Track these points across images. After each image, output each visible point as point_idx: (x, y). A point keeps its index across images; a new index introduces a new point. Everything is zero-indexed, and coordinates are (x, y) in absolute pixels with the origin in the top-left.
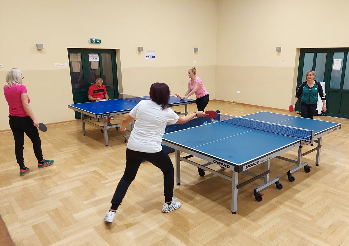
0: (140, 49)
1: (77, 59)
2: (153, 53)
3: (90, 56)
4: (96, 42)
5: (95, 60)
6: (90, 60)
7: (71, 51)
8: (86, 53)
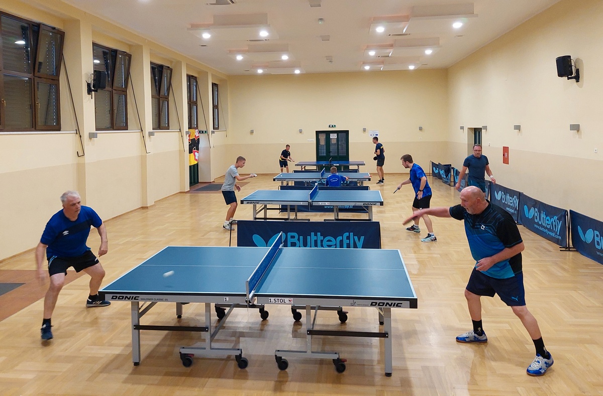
0: (364, 130)
1: (322, 138)
2: (376, 132)
3: (331, 135)
4: (332, 126)
5: (334, 137)
6: (331, 137)
7: (318, 133)
8: (328, 133)
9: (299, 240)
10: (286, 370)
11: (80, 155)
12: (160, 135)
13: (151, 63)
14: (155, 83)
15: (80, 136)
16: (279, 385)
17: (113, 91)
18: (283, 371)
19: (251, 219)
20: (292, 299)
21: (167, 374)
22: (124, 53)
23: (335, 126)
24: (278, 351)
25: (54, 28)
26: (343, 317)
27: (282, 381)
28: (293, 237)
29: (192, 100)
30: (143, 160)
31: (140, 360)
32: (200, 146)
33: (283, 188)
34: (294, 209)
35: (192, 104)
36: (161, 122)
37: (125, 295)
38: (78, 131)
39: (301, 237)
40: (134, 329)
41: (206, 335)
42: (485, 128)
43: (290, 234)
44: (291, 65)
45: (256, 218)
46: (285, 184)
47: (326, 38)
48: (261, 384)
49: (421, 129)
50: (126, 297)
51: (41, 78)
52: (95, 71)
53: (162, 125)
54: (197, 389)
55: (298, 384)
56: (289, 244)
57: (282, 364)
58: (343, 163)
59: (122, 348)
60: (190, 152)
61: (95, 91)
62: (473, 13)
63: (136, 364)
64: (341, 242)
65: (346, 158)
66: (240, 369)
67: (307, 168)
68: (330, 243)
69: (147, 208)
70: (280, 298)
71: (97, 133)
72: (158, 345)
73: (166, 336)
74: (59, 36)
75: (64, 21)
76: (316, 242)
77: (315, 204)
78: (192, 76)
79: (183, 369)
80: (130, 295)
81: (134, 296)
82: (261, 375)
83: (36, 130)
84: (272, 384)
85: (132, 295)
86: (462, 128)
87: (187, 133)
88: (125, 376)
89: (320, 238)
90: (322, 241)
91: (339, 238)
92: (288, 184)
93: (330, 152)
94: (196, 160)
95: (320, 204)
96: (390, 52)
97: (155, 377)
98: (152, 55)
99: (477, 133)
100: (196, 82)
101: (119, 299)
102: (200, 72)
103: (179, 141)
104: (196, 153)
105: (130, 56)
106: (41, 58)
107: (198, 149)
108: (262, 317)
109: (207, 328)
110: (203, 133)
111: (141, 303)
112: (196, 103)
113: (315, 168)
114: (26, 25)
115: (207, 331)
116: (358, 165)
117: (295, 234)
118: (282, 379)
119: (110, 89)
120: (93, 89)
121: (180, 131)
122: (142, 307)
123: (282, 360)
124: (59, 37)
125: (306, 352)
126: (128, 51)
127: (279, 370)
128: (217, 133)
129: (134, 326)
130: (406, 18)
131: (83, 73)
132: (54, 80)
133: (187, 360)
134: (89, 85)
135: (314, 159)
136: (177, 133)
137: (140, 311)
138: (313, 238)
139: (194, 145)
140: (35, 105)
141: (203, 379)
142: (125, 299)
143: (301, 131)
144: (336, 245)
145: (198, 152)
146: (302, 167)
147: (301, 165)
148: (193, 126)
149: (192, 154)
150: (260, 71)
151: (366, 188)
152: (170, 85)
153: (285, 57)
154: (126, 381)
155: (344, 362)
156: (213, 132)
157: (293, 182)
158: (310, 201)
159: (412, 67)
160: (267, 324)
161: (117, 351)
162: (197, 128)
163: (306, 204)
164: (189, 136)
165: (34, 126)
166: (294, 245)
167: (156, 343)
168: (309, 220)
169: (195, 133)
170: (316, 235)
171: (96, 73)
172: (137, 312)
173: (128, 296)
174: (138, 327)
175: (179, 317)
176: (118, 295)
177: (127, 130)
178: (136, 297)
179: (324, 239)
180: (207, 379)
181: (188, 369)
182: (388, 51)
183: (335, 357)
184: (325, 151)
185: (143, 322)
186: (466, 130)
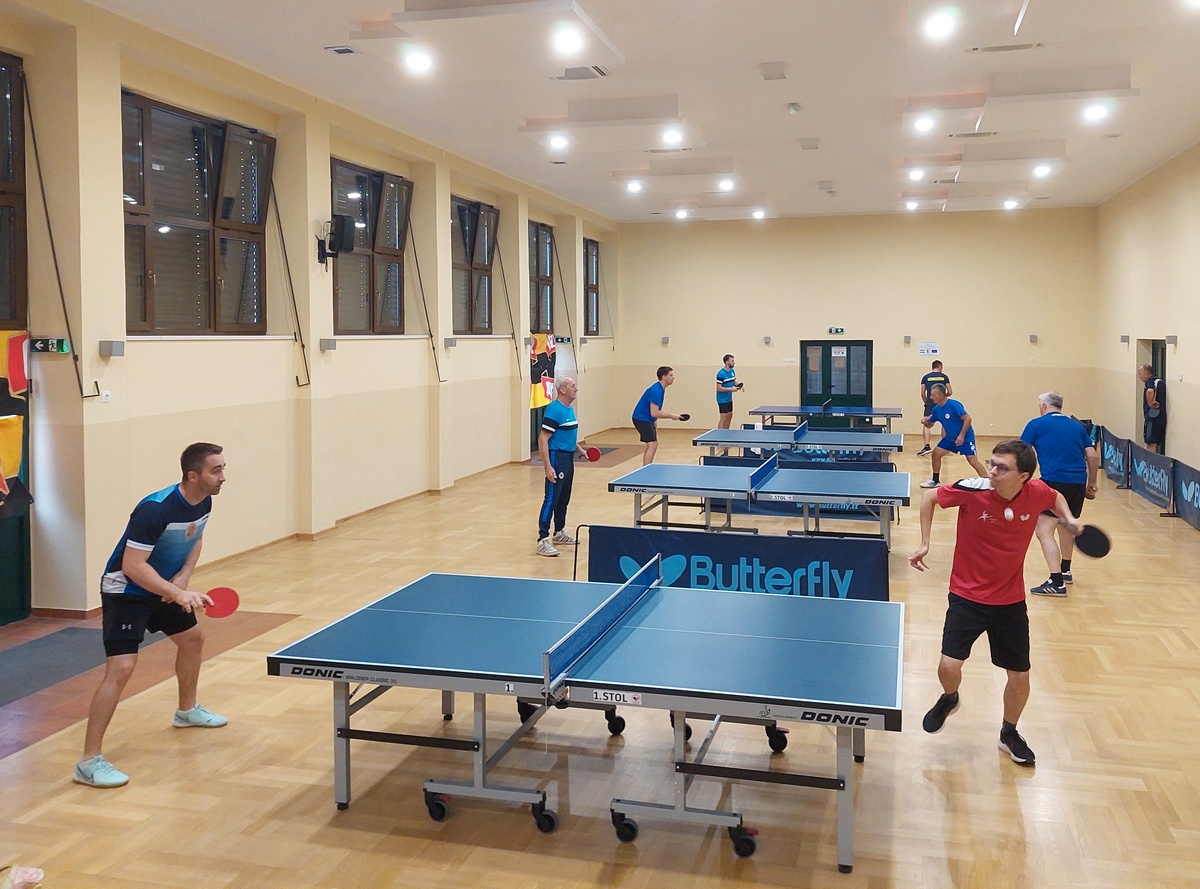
0: (907, 340)
1: (815, 356)
2: (933, 344)
3: (834, 349)
4: (837, 332)
5: (841, 355)
6: (833, 355)
7: (804, 345)
8: (827, 345)
9: (714, 571)
10: (635, 843)
11: (302, 382)
12: (470, 345)
13: (453, 197)
14: (464, 239)
15: (303, 346)
16: (613, 871)
17: (377, 256)
18: (626, 845)
19: (631, 525)
20: (640, 694)
21: (397, 831)
22: (397, 179)
23: (842, 330)
24: (618, 801)
25: (254, 131)
26: (777, 740)
27: (621, 865)
28: (701, 565)
29: (541, 274)
30: (432, 395)
31: (349, 799)
32: (557, 368)
33: (709, 461)
34: (725, 507)
35: (541, 282)
36: (474, 319)
37: (316, 668)
38: (298, 337)
39: (719, 567)
40: (339, 736)
41: (477, 758)
42: (1174, 340)
43: (695, 559)
44: (744, 200)
45: (640, 523)
46: (718, 453)
47: (810, 144)
48: (577, 866)
49: (1034, 340)
50: (319, 671)
51: (228, 229)
52: (333, 216)
53: (477, 324)
54: (446, 867)
55: (651, 873)
56: (694, 580)
57: (626, 830)
58: (859, 411)
59: (321, 774)
60: (535, 379)
61: (334, 256)
62: (1130, 88)
63: (342, 807)
64: (804, 580)
65: (866, 400)
66: (540, 833)
67: (778, 419)
68: (779, 582)
69: (438, 492)
70: (615, 692)
71: (335, 340)
72: (393, 773)
73: (414, 754)
74: (265, 146)
75: (275, 117)
76: (750, 577)
77: (761, 497)
78: (543, 225)
79: (429, 823)
80: (327, 668)
81: (335, 669)
82: (581, 849)
83: (216, 332)
84: (598, 867)
85: (329, 669)
86: (1125, 339)
87: (527, 341)
88: (314, 829)
89: (759, 569)
90: (762, 577)
91: (800, 572)
92: (726, 453)
93: (830, 387)
94: (549, 397)
95: (773, 497)
96: (956, 171)
97: (371, 836)
98: (454, 181)
99: (1157, 349)
100: (552, 237)
101: (305, 674)
102: (558, 217)
103: (511, 357)
104: (548, 383)
105: (410, 186)
106: (229, 189)
107: (552, 375)
108: (611, 728)
109: (477, 744)
110: (562, 341)
111: (353, 686)
112: (550, 281)
113: (793, 419)
114: (200, 126)
115: (477, 750)
116: (889, 416)
117: (707, 560)
118: (619, 862)
119: (370, 252)
120: (328, 251)
121: (514, 337)
122: (354, 692)
123: (625, 822)
124: (265, 149)
125: (673, 808)
126: (406, 176)
127: (619, 842)
128: (592, 341)
129: (339, 730)
130: (978, 100)
131: (311, 220)
132: (254, 233)
133: (437, 807)
134: (321, 244)
135: (794, 401)
136: (507, 341)
137: (352, 702)
138: (745, 568)
139: (543, 367)
140: (215, 282)
141: (465, 847)
142: (317, 675)
143: (767, 341)
144: (792, 585)
145: (552, 382)
146: (764, 417)
147: (763, 414)
148: (542, 327)
149: (540, 385)
150: (682, 214)
151: (889, 467)
152: (494, 243)
153: (726, 186)
154: (316, 839)
155: (752, 835)
156: (583, 341)
157: (742, 450)
158: (753, 491)
159: (1010, 205)
160: (620, 743)
161: (310, 778)
162: (551, 331)
163: (743, 496)
164: (534, 348)
165: (211, 324)
166: (703, 581)
167: (390, 767)
168: (756, 531)
169: (547, 342)
170: (750, 563)
171: (335, 220)
172: (344, 702)
173: (323, 669)
174: (346, 733)
175: (448, 717)
176: (304, 667)
177: (403, 333)
178: (337, 672)
179: (766, 572)
180: (471, 847)
181: (440, 825)
182: (951, 169)
183: (734, 822)
184: (820, 384)
185: (358, 722)
186: (1133, 343)
